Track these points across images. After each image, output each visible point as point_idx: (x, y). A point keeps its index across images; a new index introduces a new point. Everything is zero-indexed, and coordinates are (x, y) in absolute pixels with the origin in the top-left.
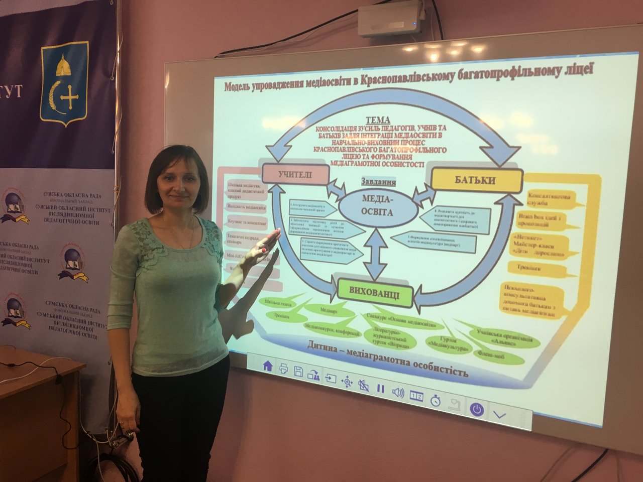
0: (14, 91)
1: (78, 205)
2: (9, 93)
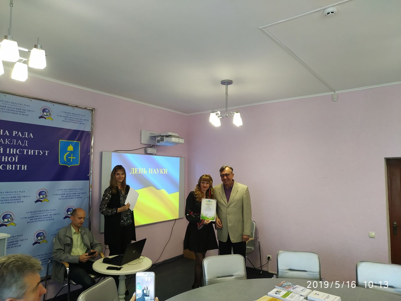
0: (44, 153)
1: (74, 193)
2: (42, 153)
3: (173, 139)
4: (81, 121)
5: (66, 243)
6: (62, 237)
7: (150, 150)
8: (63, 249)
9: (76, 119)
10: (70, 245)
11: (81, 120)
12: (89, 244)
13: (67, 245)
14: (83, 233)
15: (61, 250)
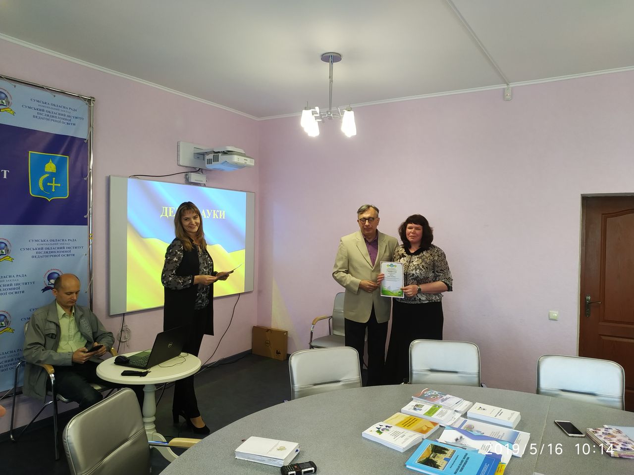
0: (2, 175)
1: (59, 246)
3: (236, 159)
4: (69, 118)
5: (47, 332)
6: (40, 322)
7: (194, 177)
8: (43, 342)
9: (59, 114)
10: (56, 337)
11: (69, 116)
12: (90, 334)
13: (50, 335)
14: (79, 316)
15: (39, 345)
